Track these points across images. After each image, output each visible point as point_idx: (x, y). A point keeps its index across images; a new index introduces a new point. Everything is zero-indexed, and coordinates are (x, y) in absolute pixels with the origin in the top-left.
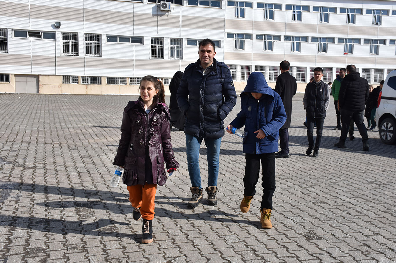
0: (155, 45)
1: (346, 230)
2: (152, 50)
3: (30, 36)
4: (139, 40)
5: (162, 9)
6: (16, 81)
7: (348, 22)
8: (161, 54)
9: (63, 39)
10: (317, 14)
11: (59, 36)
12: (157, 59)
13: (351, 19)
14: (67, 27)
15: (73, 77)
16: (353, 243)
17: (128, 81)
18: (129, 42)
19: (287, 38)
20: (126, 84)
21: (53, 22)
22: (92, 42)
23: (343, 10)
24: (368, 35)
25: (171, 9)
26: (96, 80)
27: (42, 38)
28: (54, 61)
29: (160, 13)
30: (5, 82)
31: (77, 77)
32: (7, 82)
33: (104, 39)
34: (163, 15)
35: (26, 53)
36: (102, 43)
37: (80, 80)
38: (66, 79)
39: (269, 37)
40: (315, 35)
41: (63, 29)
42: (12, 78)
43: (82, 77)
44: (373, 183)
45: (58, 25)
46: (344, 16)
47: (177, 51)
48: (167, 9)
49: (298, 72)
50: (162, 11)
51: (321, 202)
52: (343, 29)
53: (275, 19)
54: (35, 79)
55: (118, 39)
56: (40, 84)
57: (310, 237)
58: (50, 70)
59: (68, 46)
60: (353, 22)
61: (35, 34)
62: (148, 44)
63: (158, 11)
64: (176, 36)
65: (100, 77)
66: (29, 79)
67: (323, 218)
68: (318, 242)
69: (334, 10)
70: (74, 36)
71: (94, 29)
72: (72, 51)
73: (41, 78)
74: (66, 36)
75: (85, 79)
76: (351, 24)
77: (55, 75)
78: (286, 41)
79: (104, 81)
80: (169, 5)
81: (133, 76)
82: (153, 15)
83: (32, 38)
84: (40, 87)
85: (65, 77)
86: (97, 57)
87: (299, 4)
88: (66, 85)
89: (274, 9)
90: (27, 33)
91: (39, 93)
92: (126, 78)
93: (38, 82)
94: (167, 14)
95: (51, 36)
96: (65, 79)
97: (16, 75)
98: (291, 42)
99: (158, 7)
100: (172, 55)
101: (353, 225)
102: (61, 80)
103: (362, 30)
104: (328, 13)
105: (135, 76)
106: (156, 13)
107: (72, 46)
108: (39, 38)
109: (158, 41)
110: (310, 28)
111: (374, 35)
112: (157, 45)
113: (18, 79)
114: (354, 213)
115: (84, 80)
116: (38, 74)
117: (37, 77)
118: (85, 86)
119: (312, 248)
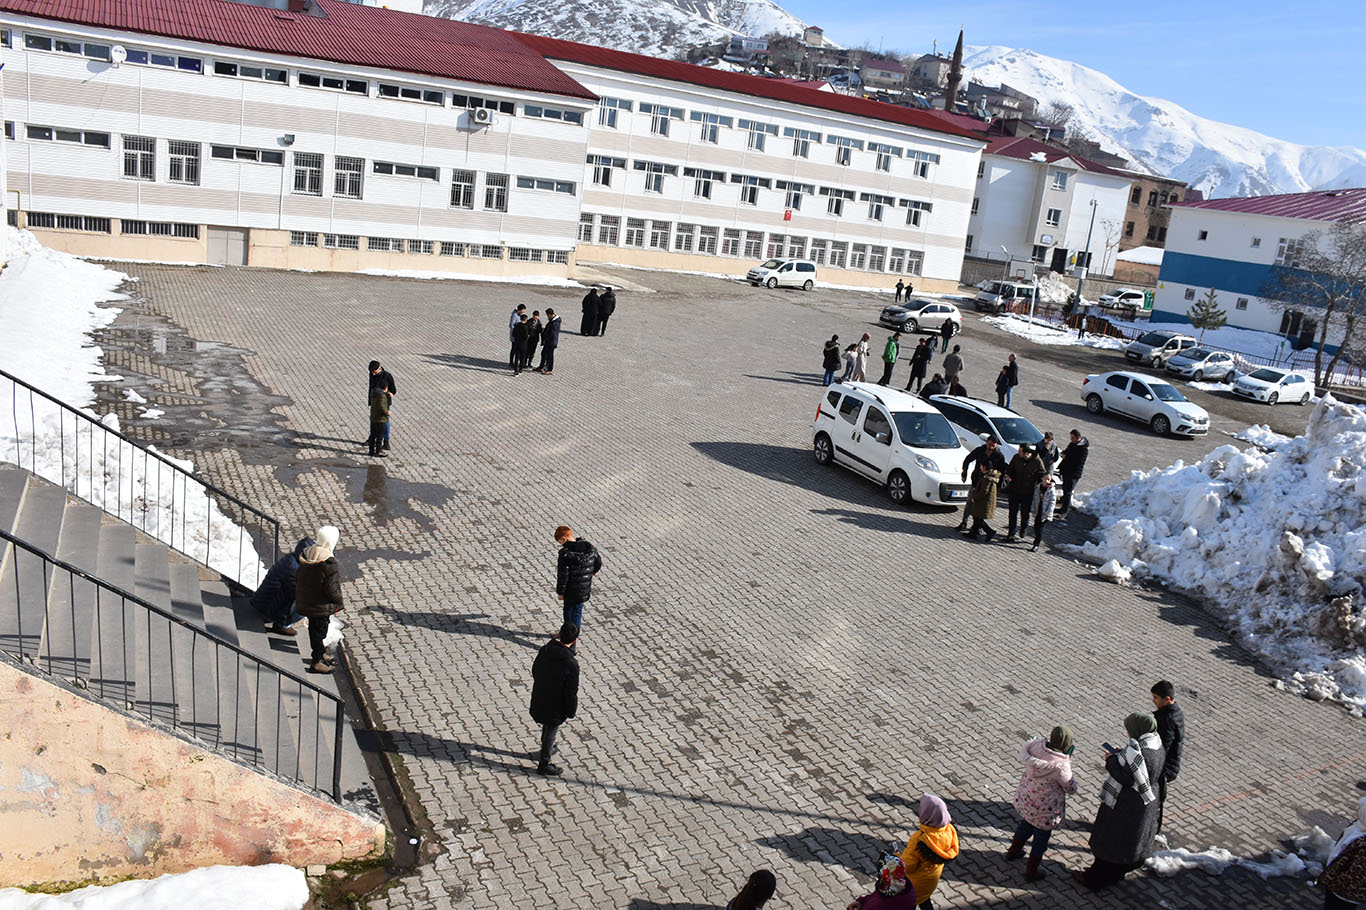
0: (459, 183)
1: (775, 579)
2: (453, 192)
3: (238, 155)
4: (431, 173)
5: (477, 120)
6: (208, 238)
7: (796, 153)
8: (468, 200)
9: (296, 164)
10: (745, 134)
11: (289, 158)
12: (461, 209)
13: (802, 150)
14: (305, 144)
15: (309, 234)
16: (779, 589)
17: (406, 246)
18: (413, 174)
19: (689, 172)
20: (403, 251)
21: (282, 133)
22: (347, 172)
23: (789, 132)
24: (829, 180)
25: (494, 121)
26: (349, 241)
27: (260, 162)
28: (279, 204)
29: (473, 127)
30: (190, 239)
31: (317, 234)
32: (195, 239)
33: (369, 167)
34: (476, 131)
35: (231, 187)
36: (365, 175)
37: (321, 240)
38: (298, 237)
39: (657, 167)
40: (738, 171)
41: (297, 147)
42: (203, 232)
43: (324, 234)
44: (798, 530)
45: (289, 139)
46: (790, 142)
47: (498, 196)
48: (486, 121)
49: (703, 236)
50: (476, 123)
51: (758, 554)
52: (788, 166)
53: (670, 135)
54: (241, 235)
55: (394, 168)
56: (251, 243)
57: (754, 585)
58: (269, 220)
59: (304, 178)
60: (804, 154)
61: (248, 154)
62: (446, 180)
63: (469, 123)
64: (498, 169)
65: (358, 237)
66: (232, 234)
67: (760, 569)
68: (758, 588)
69: (774, 130)
70: (316, 160)
71: (352, 148)
72: (311, 187)
73: (252, 233)
74: (301, 159)
75: (330, 239)
76: (800, 157)
77: (279, 230)
78: (686, 177)
79: (363, 244)
80: (491, 115)
81: (415, 238)
82: (459, 129)
83: (241, 160)
84: (251, 250)
85: (296, 233)
86: (355, 201)
87: (715, 113)
88: (296, 248)
89: (669, 117)
90: (235, 151)
91: (247, 264)
92: (403, 240)
93: (247, 240)
94: (485, 129)
95: (276, 158)
96: (294, 238)
97: (210, 227)
98: (694, 179)
99: (471, 116)
100: (488, 203)
101: (780, 575)
102: (288, 237)
103: (818, 170)
104: (764, 133)
105: (419, 238)
106: (466, 126)
107: (311, 178)
108: (254, 161)
109: (465, 177)
110: (731, 157)
111: (837, 180)
112: (463, 184)
113: (213, 233)
114: (781, 564)
115: (327, 241)
116: (247, 226)
117: (246, 231)
118: (329, 252)
119: (755, 593)
